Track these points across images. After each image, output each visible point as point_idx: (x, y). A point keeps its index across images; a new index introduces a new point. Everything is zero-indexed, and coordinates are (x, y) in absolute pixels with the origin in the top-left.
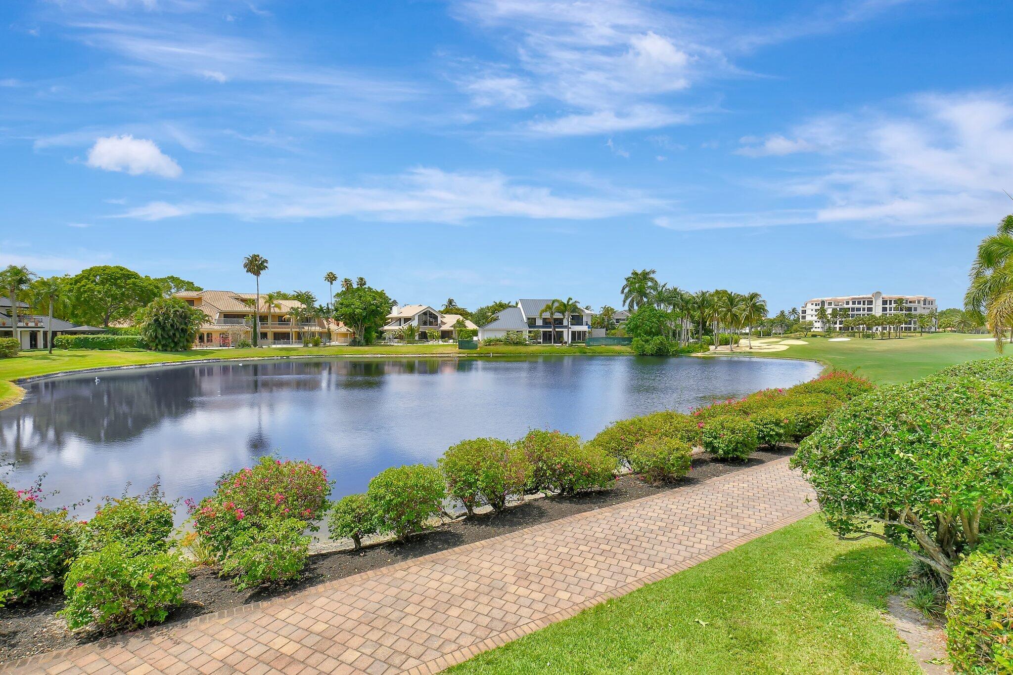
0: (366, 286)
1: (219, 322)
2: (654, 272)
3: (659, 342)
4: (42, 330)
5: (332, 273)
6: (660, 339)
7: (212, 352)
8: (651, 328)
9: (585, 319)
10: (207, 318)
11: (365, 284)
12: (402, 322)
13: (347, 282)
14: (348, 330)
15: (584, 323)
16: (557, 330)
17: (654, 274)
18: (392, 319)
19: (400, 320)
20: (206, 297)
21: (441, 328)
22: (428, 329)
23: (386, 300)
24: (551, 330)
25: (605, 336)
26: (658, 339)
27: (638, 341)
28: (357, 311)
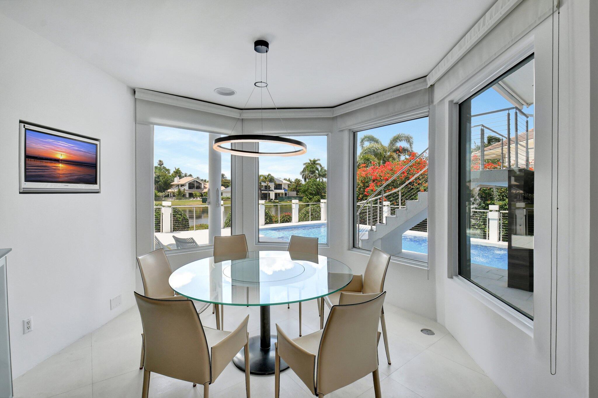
2: (319, 160)
3: (317, 199)
6: (318, 198)
9: (283, 186)
12: (180, 186)
15: (283, 188)
17: (320, 161)
18: (173, 185)
19: (178, 185)
21: (203, 191)
22: (194, 191)
23: (169, 170)
26: (316, 198)
27: (306, 199)
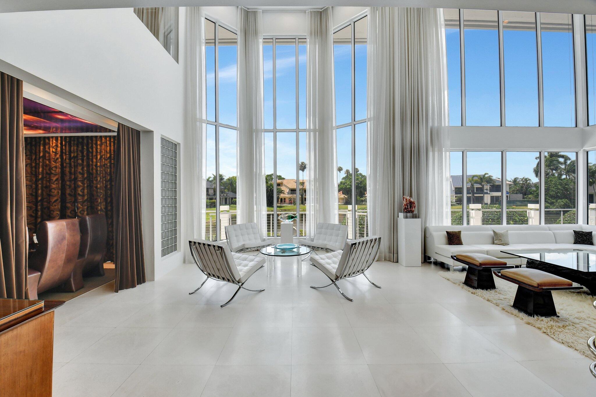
0: (359, 173)
1: (288, 193)
4: (228, 197)
5: (340, 167)
7: (284, 207)
8: (556, 193)
10: (283, 192)
11: (358, 171)
13: (347, 171)
14: (344, 197)
16: (475, 195)
20: (284, 182)
24: (471, 195)
25: (522, 199)
28: (348, 186)
